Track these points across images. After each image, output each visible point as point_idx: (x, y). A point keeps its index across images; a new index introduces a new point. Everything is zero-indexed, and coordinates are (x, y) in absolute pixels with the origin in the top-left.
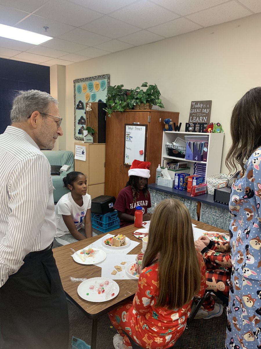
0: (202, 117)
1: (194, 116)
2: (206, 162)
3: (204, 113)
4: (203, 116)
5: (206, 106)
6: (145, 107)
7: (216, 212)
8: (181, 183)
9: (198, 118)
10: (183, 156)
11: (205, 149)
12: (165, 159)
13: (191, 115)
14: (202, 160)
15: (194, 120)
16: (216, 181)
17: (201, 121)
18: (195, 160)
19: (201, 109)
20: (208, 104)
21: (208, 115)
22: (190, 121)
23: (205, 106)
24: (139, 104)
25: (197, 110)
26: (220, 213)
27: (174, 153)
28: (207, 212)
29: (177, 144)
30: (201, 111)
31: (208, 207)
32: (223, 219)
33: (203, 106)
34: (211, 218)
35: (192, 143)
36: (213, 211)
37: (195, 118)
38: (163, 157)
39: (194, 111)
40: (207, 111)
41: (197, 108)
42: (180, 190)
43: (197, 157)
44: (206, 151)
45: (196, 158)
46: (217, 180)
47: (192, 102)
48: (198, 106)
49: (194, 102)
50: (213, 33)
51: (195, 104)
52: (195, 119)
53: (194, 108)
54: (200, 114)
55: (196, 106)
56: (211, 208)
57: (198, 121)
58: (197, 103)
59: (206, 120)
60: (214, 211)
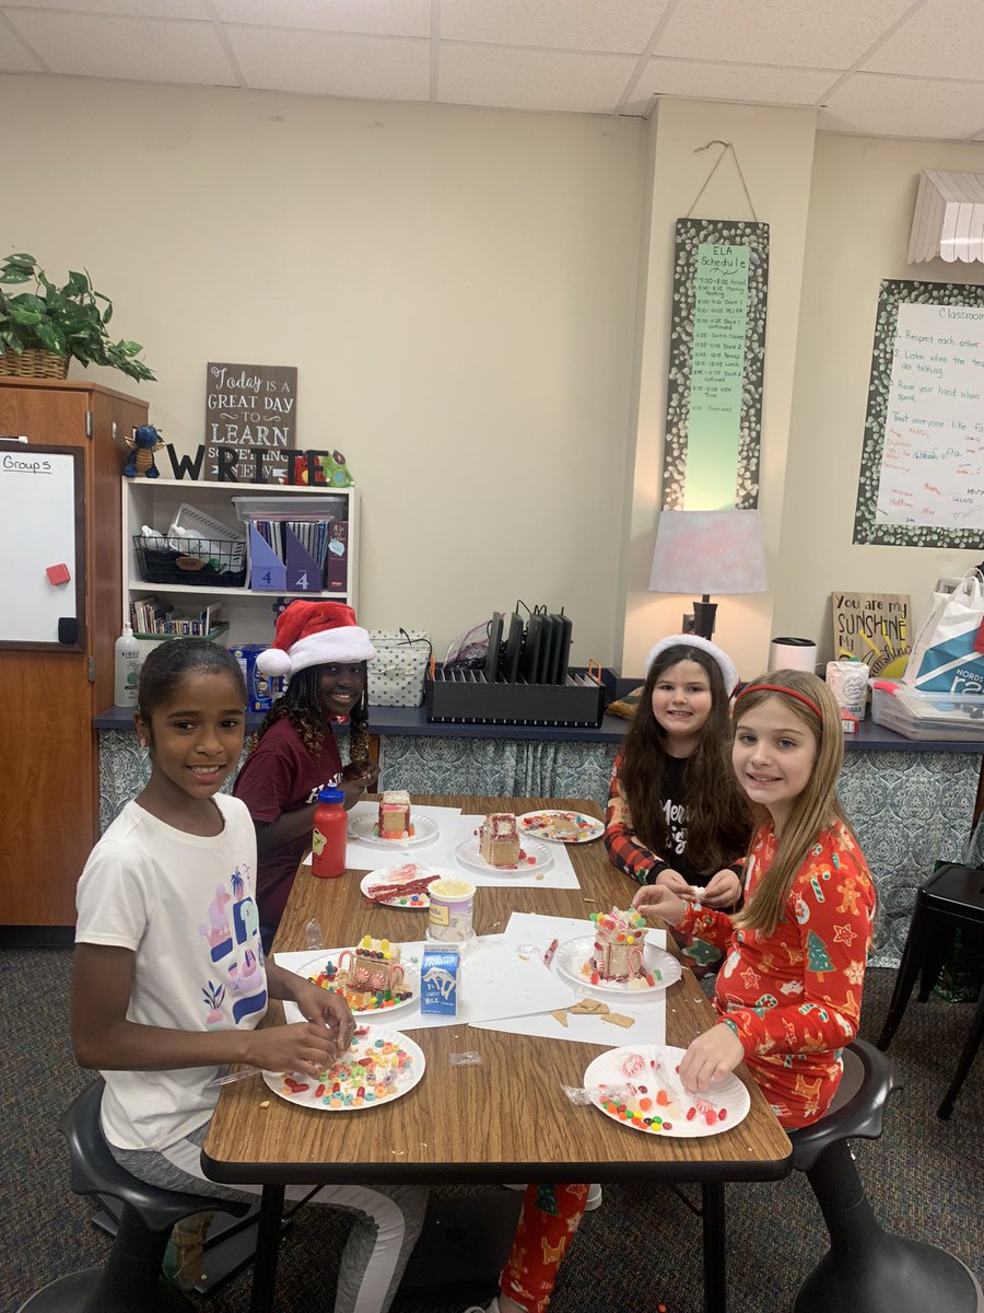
0: (265, 428)
1: (229, 421)
2: (346, 591)
3: (273, 413)
4: (270, 425)
5: (279, 386)
6: (45, 369)
7: (440, 757)
8: (262, 683)
9: (247, 430)
10: (237, 580)
11: (336, 547)
12: (138, 596)
13: (212, 415)
14: (325, 587)
15: (233, 438)
16: (394, 655)
17: (263, 441)
18: (300, 589)
19: (255, 395)
20: (284, 380)
21: (289, 421)
22: (215, 440)
23: (270, 387)
24: (19, 351)
25: (237, 400)
26: (454, 757)
27: (182, 567)
28: (404, 766)
29: (190, 531)
30: (260, 403)
31: (406, 748)
32: (467, 772)
33: (263, 386)
34: (425, 781)
35: (277, 524)
36: (429, 754)
37: (233, 430)
38: (130, 590)
39: (228, 403)
40: (284, 407)
41: (238, 392)
42: (258, 711)
43: (304, 577)
44: (341, 554)
45: (304, 582)
46: (397, 651)
47: (210, 365)
48: (243, 382)
49: (220, 366)
50: (279, 119)
51: (227, 375)
52: (235, 434)
53: (226, 391)
54: (255, 417)
55: (232, 384)
56: (419, 748)
57: (252, 442)
58: (233, 370)
59: (284, 441)
60: (434, 754)
